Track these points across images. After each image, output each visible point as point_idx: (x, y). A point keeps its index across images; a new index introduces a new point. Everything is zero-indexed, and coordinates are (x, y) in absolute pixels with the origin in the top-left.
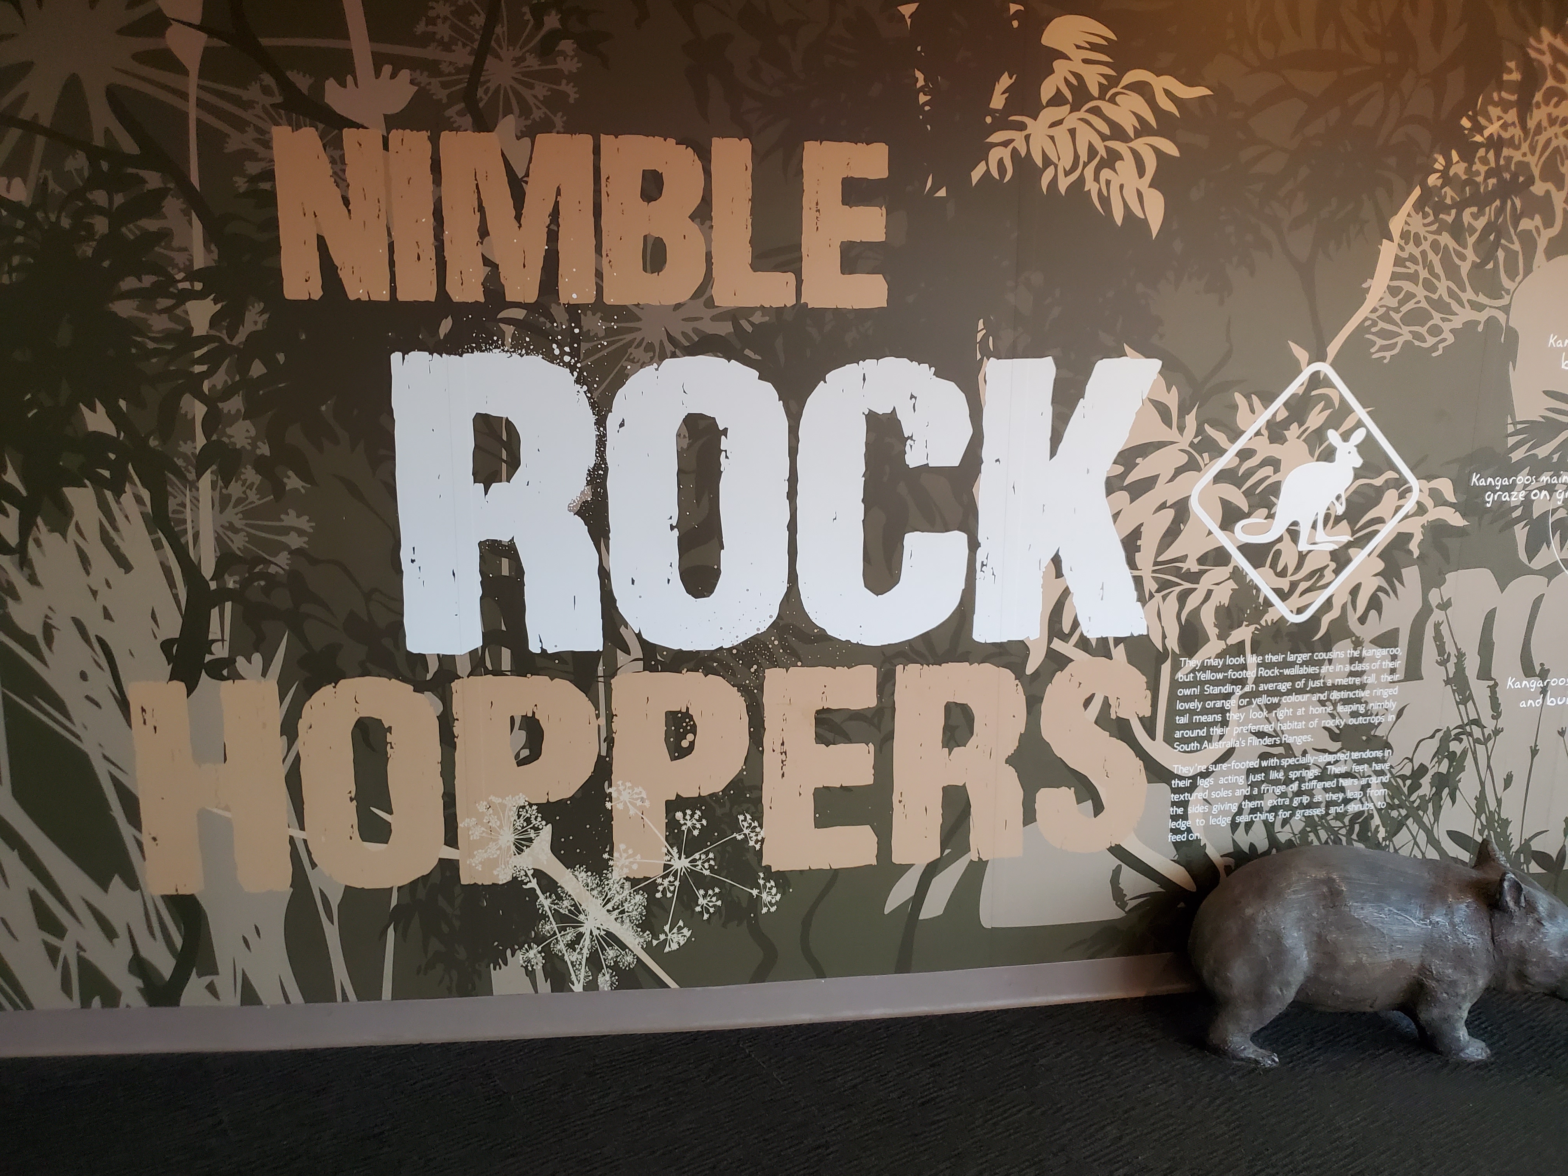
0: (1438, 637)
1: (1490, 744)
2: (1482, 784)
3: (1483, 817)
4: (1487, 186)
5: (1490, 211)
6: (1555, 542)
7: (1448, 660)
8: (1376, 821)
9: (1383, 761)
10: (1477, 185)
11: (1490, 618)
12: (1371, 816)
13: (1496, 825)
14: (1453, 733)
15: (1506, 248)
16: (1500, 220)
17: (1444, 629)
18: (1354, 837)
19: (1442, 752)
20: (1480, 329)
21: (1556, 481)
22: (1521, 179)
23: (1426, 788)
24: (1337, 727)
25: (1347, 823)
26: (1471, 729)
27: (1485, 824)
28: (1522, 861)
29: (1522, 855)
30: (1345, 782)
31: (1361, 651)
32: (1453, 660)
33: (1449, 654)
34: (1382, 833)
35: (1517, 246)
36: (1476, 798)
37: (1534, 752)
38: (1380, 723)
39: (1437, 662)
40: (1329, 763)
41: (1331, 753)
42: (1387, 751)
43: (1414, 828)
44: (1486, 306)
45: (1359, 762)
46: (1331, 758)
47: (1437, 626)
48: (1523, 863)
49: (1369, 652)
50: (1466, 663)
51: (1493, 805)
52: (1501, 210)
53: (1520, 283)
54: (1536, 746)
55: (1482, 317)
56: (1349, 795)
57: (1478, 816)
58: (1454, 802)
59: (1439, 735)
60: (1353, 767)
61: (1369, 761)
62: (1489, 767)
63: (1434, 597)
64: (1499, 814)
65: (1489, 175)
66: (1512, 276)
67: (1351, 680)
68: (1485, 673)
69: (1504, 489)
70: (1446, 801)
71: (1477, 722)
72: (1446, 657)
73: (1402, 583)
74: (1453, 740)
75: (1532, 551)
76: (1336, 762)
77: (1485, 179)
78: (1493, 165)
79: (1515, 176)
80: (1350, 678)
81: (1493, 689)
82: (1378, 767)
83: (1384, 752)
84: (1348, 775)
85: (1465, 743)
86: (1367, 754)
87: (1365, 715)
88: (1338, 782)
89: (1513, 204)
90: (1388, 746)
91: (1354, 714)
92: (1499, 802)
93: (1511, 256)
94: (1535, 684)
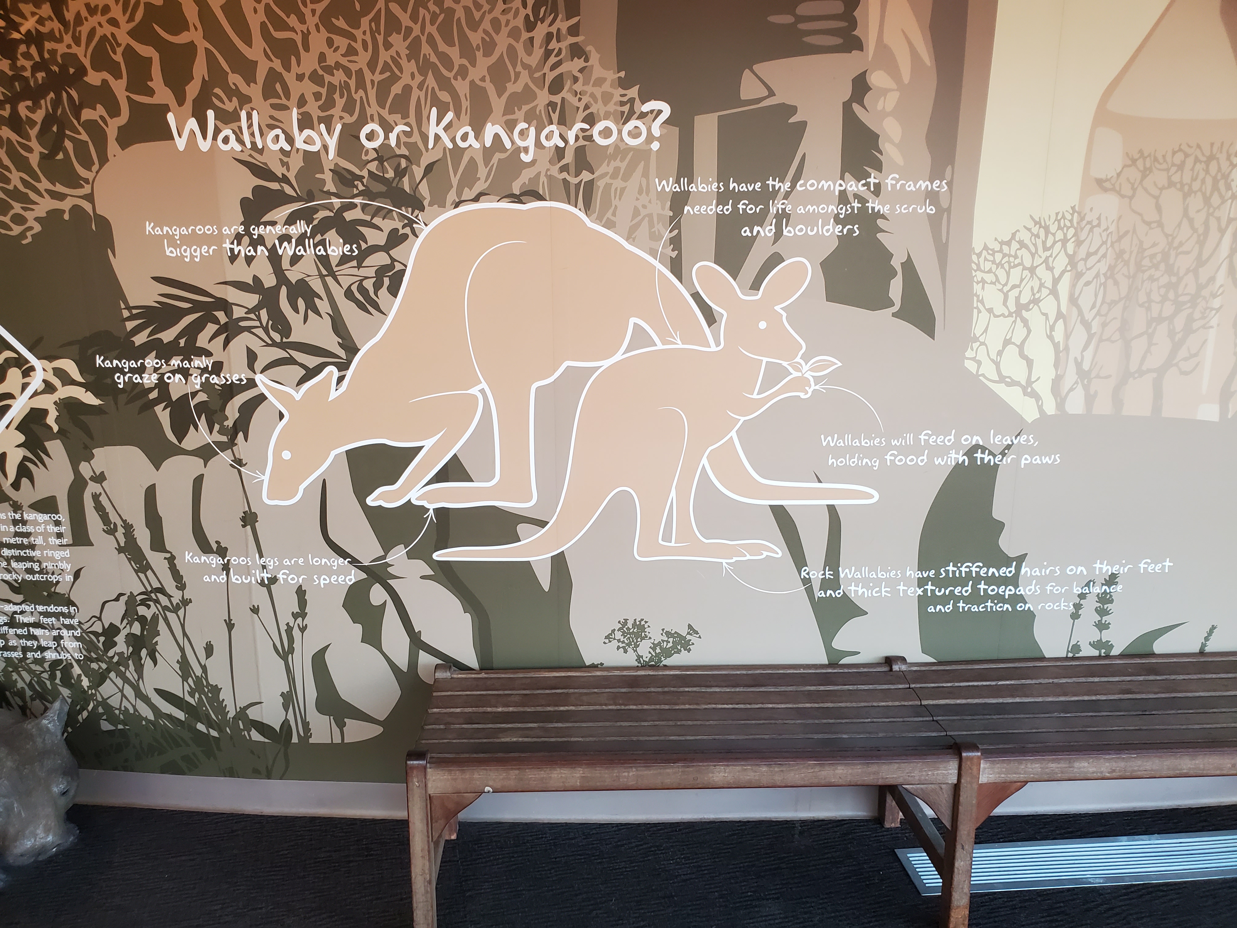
0: (99, 508)
1: (181, 613)
2: (182, 650)
3: (190, 680)
4: (36, 80)
5: (46, 103)
6: (202, 424)
7: (115, 529)
8: (77, 670)
9: (70, 616)
10: (26, 79)
11: (151, 493)
12: (72, 666)
13: (206, 690)
14: (139, 598)
15: (71, 139)
16: (59, 112)
17: (103, 499)
18: (58, 681)
19: (130, 614)
20: (66, 217)
21: (188, 365)
22: (72, 71)
23: (121, 646)
24: (16, 581)
25: (48, 669)
26: (156, 596)
27: (193, 687)
28: (242, 727)
29: (240, 722)
30: (38, 632)
31: (22, 514)
32: (121, 531)
33: (115, 524)
34: (85, 683)
35: (84, 136)
36: (178, 662)
37: (230, 626)
38: (58, 582)
39: (104, 530)
40: (15, 613)
41: (15, 604)
42: (72, 609)
43: (119, 682)
44: (67, 195)
45: (47, 615)
46: (17, 608)
47: (96, 497)
48: (244, 730)
49: (30, 516)
50: (136, 534)
51: (198, 672)
52: (56, 103)
53: (97, 172)
54: (230, 620)
55: (66, 205)
56: (44, 643)
57: (185, 678)
58: (155, 663)
59: (123, 599)
60: (41, 618)
61: (57, 615)
62: (185, 634)
63: (85, 469)
64: (207, 679)
65: (36, 68)
66: (88, 165)
67: (19, 540)
68: (158, 544)
69: (132, 371)
70: (148, 663)
71: (161, 590)
72: (112, 526)
73: (48, 455)
74: (139, 605)
75: (181, 433)
76: (22, 613)
77: (33, 75)
78: (37, 59)
79: (64, 68)
80: (17, 538)
81: (171, 560)
82: (67, 621)
83: (69, 608)
84: (37, 625)
85: (153, 609)
86: (52, 609)
87: (41, 572)
88: (29, 631)
89: (69, 96)
90: (72, 603)
91: (30, 571)
92: (204, 668)
93: (81, 147)
94: (215, 561)
